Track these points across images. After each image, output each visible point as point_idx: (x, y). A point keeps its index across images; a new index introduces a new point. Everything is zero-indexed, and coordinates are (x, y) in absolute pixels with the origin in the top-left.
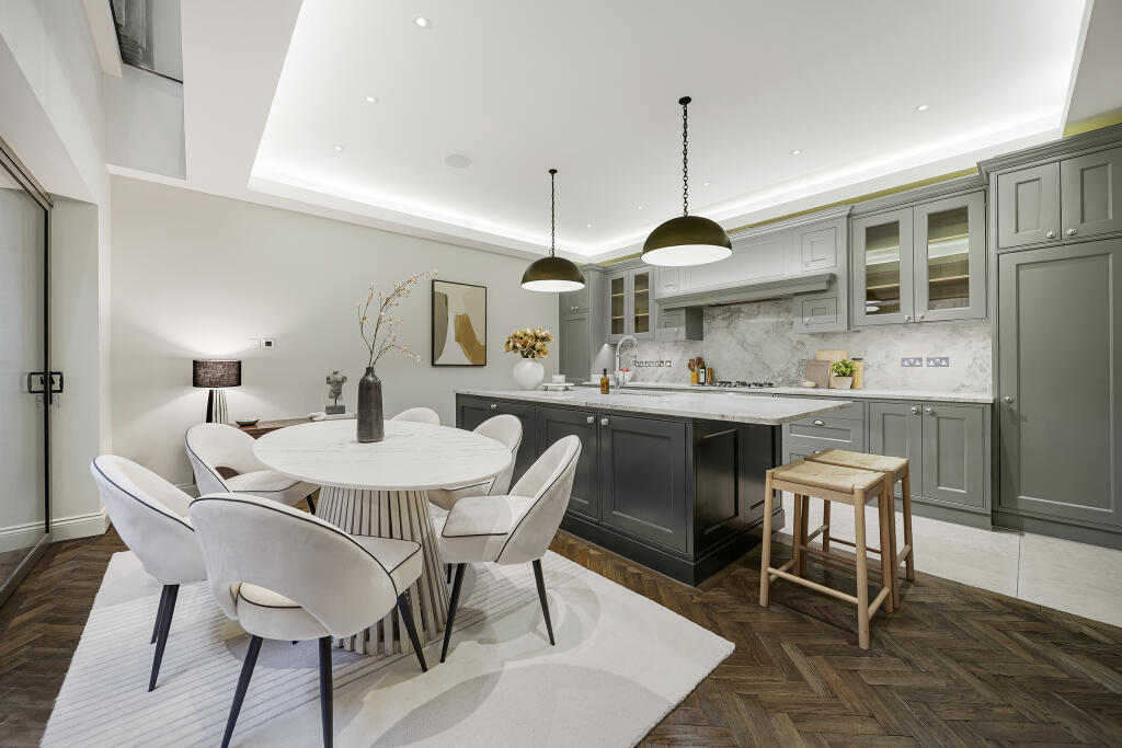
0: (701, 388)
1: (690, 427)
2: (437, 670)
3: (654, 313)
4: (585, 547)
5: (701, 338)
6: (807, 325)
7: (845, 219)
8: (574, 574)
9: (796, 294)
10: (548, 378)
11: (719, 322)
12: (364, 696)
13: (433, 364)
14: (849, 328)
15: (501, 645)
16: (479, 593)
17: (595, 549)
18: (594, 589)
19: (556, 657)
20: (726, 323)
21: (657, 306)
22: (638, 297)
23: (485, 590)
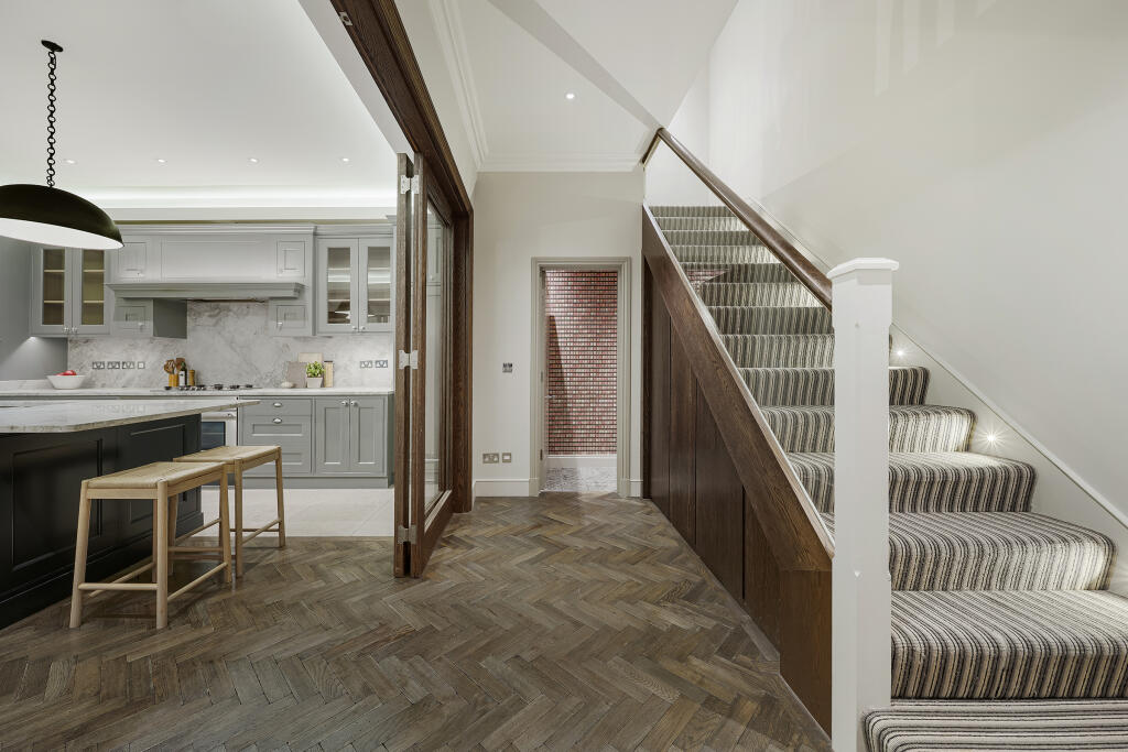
0: (182, 393)
5: (184, 336)
6: (281, 328)
7: (312, 237)
9: (272, 298)
11: (205, 320)
14: (314, 334)
20: (214, 320)
21: (113, 293)
22: (87, 279)
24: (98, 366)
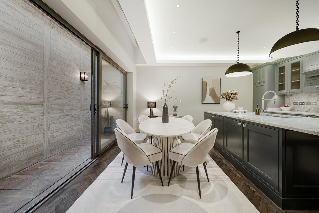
1: (281, 132)
2: (166, 187)
3: (303, 80)
4: (236, 173)
8: (224, 180)
10: (236, 108)
12: (148, 185)
13: (202, 103)
15: (185, 190)
16: (189, 173)
17: (240, 174)
18: (228, 188)
19: (199, 203)
21: (304, 76)
22: (293, 74)
23: (191, 173)
24: (296, 104)
